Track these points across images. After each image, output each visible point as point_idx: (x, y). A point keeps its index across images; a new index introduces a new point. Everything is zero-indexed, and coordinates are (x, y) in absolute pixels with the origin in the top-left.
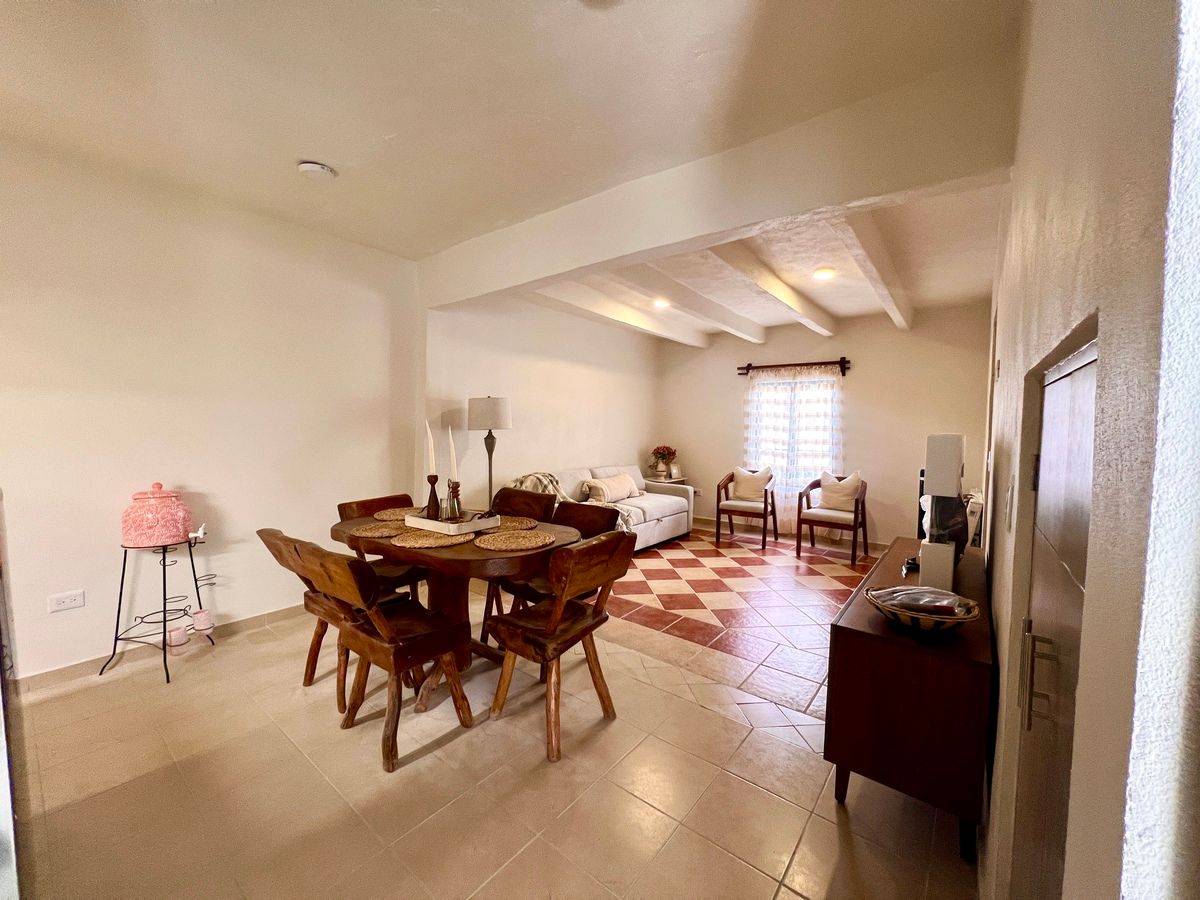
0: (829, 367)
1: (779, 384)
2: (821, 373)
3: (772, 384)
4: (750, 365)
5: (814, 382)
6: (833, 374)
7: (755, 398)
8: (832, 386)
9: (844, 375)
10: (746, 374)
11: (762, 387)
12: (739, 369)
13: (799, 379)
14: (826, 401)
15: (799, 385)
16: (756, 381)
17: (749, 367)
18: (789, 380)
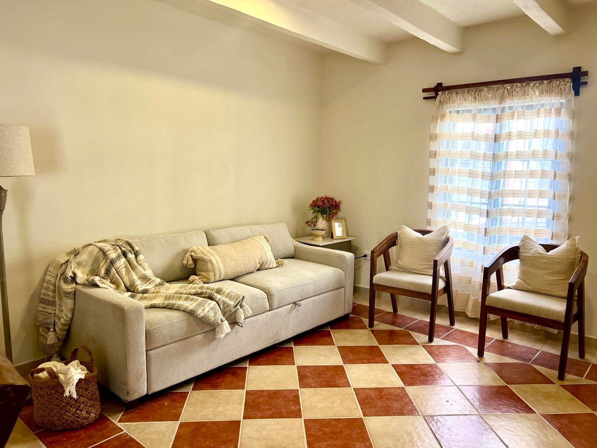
0: (556, 82)
1: (480, 111)
2: (541, 93)
3: (470, 111)
4: (440, 85)
5: (530, 107)
6: (561, 93)
7: (446, 132)
8: (558, 112)
9: (577, 93)
10: (435, 98)
11: (455, 115)
12: (424, 91)
13: (508, 103)
14: (547, 133)
15: (507, 112)
16: (448, 109)
17: (439, 88)
18: (494, 104)
